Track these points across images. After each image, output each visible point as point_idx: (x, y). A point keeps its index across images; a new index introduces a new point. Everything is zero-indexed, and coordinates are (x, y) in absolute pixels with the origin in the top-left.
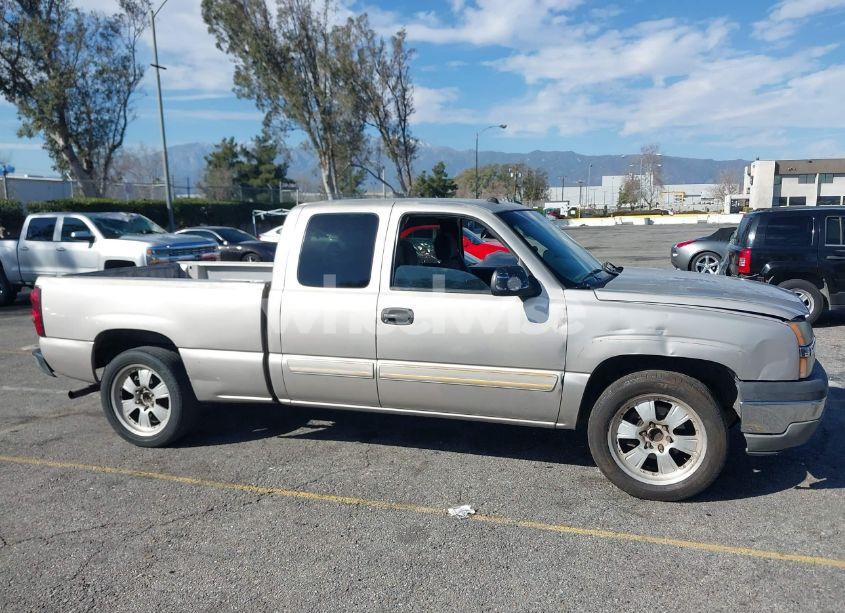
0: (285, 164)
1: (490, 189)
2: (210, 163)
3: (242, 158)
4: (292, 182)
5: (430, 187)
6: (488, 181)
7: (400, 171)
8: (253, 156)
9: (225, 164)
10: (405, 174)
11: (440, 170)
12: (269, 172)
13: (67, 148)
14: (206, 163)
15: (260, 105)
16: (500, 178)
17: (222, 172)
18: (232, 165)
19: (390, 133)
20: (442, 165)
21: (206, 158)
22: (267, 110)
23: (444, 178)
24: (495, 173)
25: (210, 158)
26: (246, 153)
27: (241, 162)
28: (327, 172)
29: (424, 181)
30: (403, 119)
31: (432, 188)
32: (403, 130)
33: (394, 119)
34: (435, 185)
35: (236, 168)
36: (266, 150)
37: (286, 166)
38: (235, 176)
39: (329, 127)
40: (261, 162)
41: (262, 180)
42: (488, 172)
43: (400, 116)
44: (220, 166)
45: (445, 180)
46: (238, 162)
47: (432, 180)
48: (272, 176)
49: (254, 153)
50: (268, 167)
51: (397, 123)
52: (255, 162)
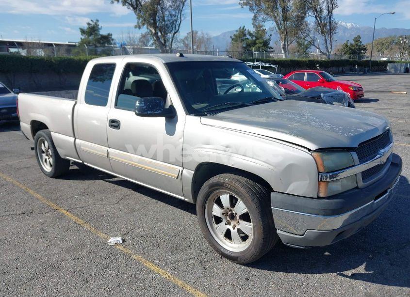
0: (269, 39)
1: (389, 50)
2: (233, 39)
3: (248, 36)
4: (271, 48)
5: (350, 49)
6: (389, 45)
7: (326, 40)
8: (254, 36)
9: (239, 40)
10: (328, 42)
11: (357, 39)
12: (261, 43)
13: (156, 34)
14: (231, 40)
15: (251, 9)
16: (396, 44)
17: (238, 44)
18: (243, 40)
19: (322, 19)
20: (359, 37)
21: (231, 37)
22: (255, 11)
23: (359, 44)
24: (394, 41)
25: (233, 37)
26: (250, 34)
27: (248, 39)
28: (283, 43)
29: (347, 46)
30: (330, 11)
31: (352, 50)
32: (330, 18)
33: (325, 12)
34: (353, 48)
35: (245, 42)
36: (260, 32)
37: (269, 40)
38: (244, 46)
39: (285, 19)
40: (257, 39)
41: (256, 48)
42: (389, 40)
43: (328, 10)
44: (237, 41)
45: (360, 46)
46: (246, 39)
47: (353, 46)
48: (262, 45)
49: (254, 34)
50: (260, 40)
51: (327, 14)
52: (254, 38)
